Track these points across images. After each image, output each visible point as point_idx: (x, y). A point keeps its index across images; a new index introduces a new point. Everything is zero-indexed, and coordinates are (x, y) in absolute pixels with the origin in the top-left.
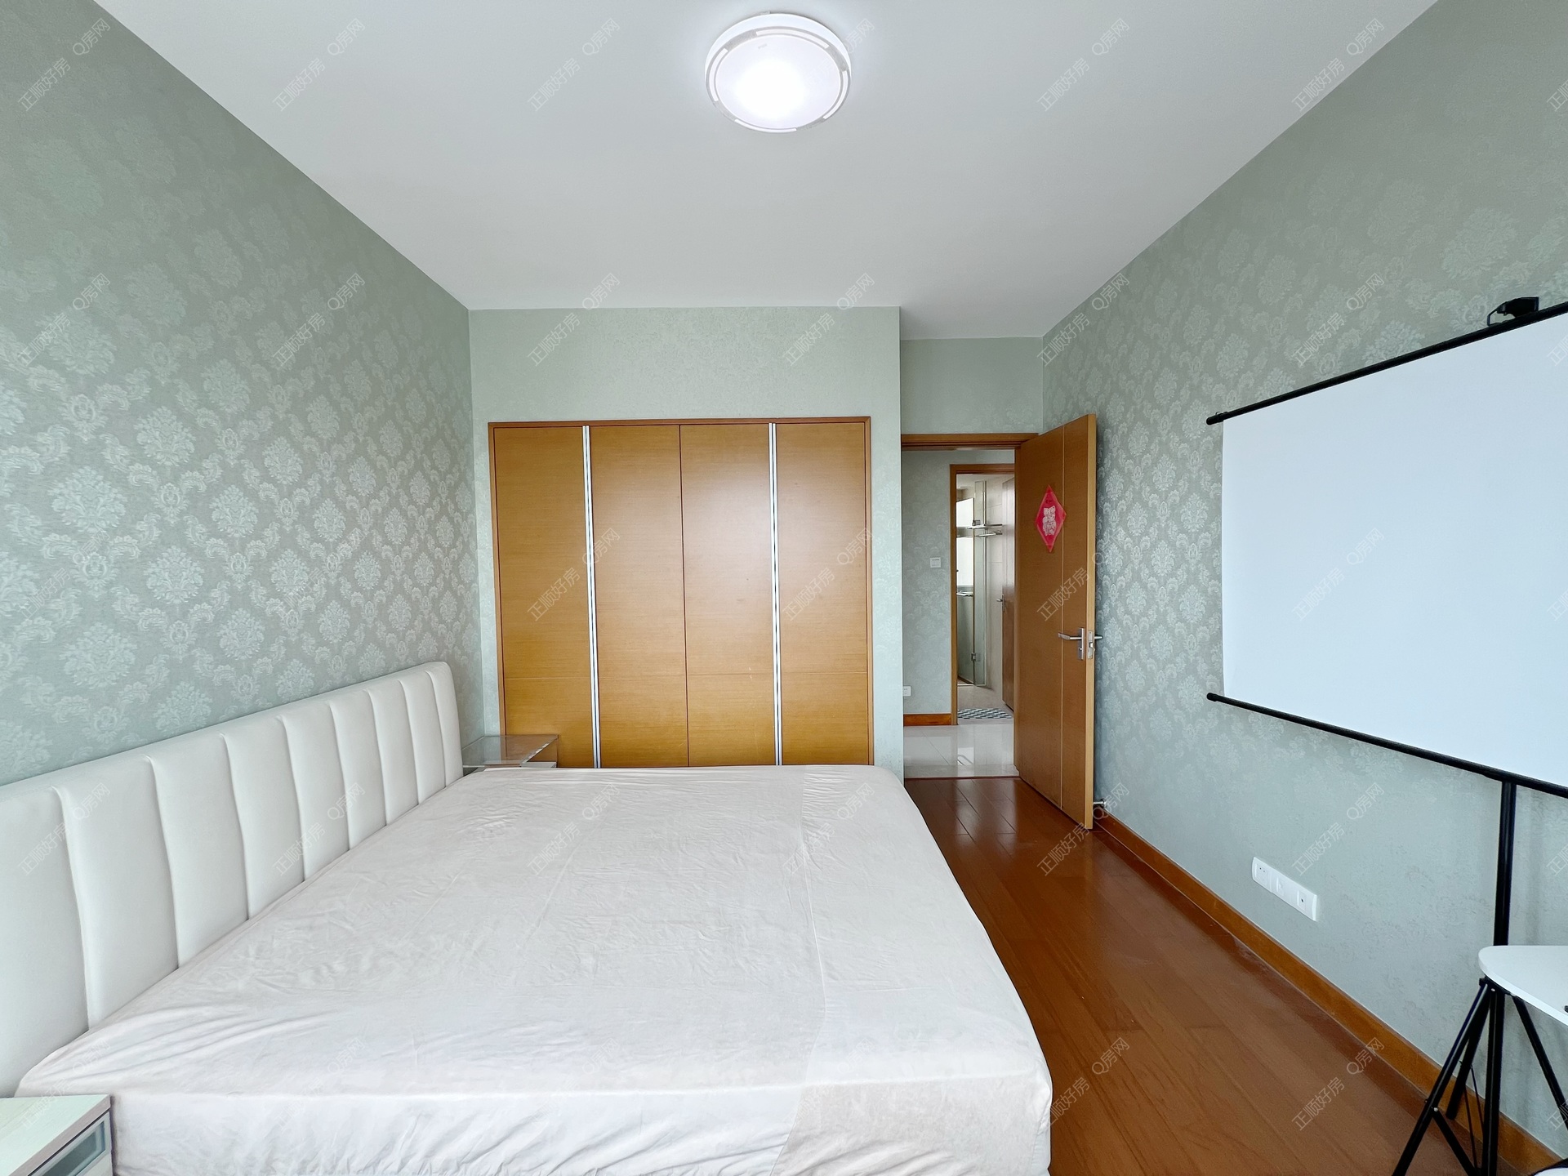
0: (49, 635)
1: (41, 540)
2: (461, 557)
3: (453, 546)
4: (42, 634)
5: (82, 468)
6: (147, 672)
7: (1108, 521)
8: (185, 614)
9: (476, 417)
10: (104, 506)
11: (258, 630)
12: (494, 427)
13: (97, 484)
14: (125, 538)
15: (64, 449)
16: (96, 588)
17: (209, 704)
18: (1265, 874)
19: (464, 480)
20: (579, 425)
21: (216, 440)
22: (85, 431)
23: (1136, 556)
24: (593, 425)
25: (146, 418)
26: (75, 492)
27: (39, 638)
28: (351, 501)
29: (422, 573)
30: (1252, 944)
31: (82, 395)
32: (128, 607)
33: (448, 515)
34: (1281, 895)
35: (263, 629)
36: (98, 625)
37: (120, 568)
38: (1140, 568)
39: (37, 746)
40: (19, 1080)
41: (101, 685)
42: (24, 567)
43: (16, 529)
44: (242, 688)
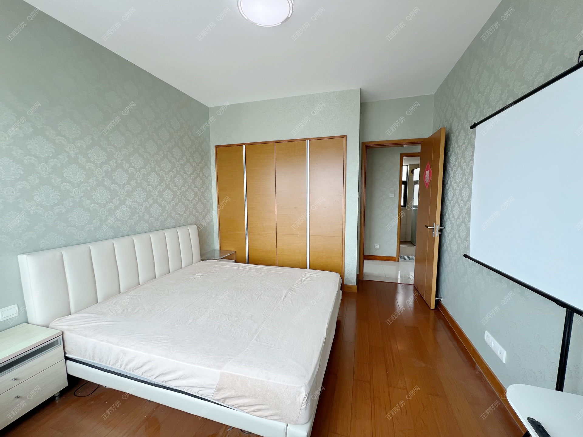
0: (64, 211)
1: (60, 185)
2: (205, 191)
3: (202, 187)
4: (62, 210)
5: (72, 164)
6: (93, 222)
7: (450, 177)
8: (105, 207)
9: (211, 144)
10: (79, 175)
11: (129, 212)
12: (217, 147)
13: (76, 169)
14: (86, 184)
15: (67, 159)
16: (77, 198)
17: (113, 233)
18: (489, 337)
19: (207, 165)
20: (241, 145)
21: (114, 155)
22: (73, 154)
23: (458, 192)
24: (246, 145)
25: (91, 150)
26: (70, 171)
27: (61, 211)
28: (162, 173)
29: (189, 196)
30: (482, 368)
31: (71, 144)
32: (87, 204)
33: (200, 177)
34: (494, 349)
35: (131, 211)
36: (78, 208)
37: (84, 192)
38: (458, 197)
39: (61, 240)
40: (50, 324)
41: (80, 225)
42: (56, 192)
43: (54, 182)
44: (124, 228)
